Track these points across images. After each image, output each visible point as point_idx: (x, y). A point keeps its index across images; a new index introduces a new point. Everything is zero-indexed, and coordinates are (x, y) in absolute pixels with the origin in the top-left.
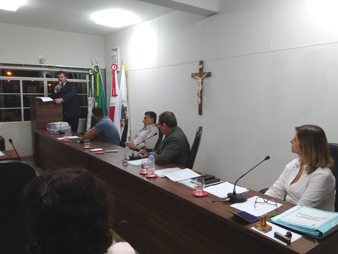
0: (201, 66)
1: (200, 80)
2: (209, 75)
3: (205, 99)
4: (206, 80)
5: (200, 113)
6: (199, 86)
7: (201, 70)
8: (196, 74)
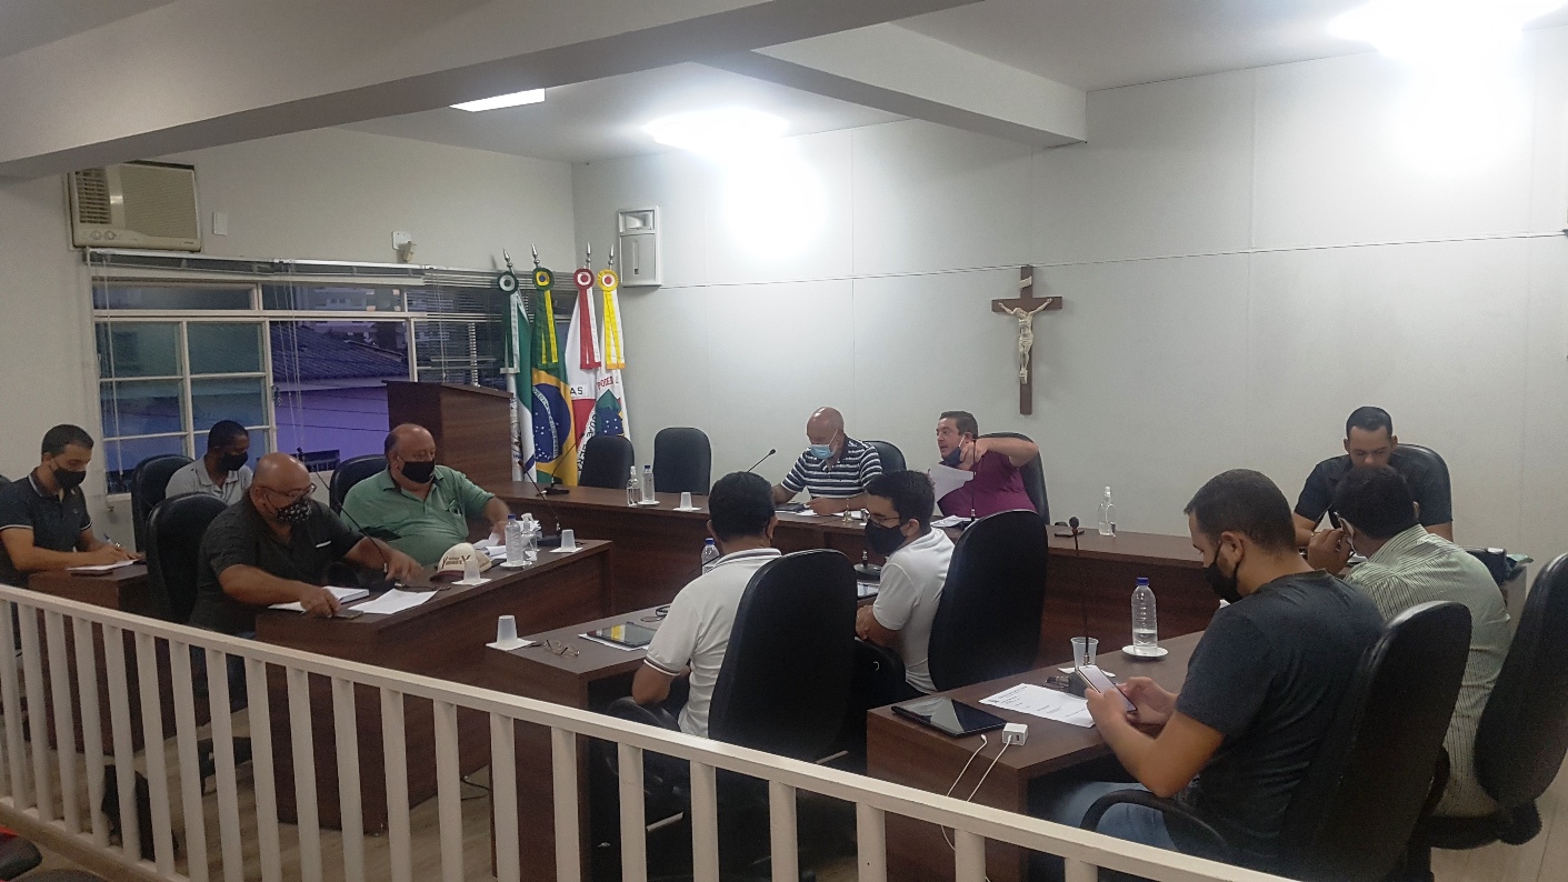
0: (1028, 281)
1: (1027, 319)
2: (1056, 304)
3: (1041, 371)
4: (1046, 318)
5: (1026, 407)
6: (1024, 335)
7: (1027, 290)
8: (1010, 303)
